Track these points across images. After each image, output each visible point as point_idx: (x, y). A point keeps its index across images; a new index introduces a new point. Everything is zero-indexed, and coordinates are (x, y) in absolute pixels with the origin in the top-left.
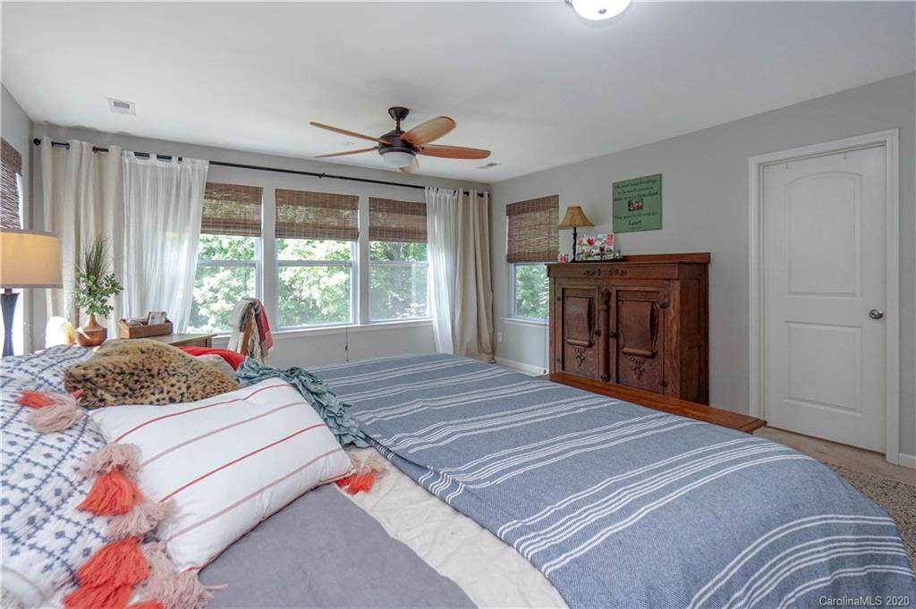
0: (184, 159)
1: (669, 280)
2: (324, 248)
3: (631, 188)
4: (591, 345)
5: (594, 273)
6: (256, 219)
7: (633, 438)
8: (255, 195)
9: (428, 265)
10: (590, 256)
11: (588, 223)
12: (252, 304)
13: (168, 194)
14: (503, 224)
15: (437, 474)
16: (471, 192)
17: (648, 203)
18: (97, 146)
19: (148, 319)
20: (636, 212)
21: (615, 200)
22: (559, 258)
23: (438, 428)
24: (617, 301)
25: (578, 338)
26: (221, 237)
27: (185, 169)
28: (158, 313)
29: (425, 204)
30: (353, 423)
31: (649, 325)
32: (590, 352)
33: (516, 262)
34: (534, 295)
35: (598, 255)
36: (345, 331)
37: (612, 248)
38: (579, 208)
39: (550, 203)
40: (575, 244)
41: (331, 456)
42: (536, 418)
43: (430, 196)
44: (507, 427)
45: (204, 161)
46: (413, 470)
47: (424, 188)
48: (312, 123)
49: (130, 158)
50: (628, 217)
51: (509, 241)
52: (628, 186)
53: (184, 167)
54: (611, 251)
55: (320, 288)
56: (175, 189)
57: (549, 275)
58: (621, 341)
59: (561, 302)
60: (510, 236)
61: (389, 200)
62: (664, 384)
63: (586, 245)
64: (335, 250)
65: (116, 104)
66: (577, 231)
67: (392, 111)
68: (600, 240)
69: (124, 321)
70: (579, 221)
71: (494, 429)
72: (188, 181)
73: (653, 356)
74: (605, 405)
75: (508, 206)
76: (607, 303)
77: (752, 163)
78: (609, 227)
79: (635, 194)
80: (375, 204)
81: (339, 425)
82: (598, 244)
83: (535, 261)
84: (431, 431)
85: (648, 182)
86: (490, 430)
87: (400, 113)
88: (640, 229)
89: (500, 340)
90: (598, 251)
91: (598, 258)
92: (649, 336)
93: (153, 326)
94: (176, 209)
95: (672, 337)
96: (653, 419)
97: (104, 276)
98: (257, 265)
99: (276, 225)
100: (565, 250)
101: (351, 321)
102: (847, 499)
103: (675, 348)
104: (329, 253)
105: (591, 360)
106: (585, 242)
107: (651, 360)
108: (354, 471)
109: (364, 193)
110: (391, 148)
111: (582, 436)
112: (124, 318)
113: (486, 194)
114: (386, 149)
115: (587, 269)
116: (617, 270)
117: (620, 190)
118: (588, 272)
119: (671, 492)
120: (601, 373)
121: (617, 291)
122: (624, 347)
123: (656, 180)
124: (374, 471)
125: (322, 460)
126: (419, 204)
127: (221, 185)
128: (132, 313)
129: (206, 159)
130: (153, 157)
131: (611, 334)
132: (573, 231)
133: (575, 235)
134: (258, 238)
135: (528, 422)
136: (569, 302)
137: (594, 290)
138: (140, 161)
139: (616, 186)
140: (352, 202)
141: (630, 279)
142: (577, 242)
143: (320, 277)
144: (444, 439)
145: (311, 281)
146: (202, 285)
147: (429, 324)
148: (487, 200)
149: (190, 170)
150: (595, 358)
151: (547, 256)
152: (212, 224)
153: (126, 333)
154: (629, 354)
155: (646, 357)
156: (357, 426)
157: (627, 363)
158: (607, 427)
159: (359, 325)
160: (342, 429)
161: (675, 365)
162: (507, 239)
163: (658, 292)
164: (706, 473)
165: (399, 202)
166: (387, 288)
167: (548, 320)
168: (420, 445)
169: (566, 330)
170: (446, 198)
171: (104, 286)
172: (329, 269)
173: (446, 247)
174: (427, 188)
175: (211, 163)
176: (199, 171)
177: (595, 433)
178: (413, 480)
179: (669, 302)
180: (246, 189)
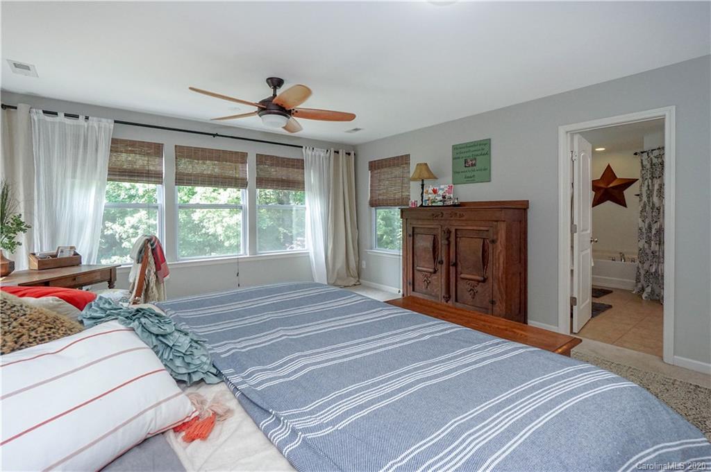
0: (90, 118)
1: (497, 221)
2: (226, 195)
3: (467, 150)
4: (435, 272)
5: (437, 216)
6: (158, 169)
7: (474, 367)
8: (157, 149)
9: (305, 208)
10: (434, 202)
11: (433, 177)
12: (149, 241)
13: (76, 147)
14: (366, 177)
15: (278, 419)
16: (341, 151)
17: (480, 162)
18: (5, 104)
19: (57, 252)
20: (470, 168)
21: (454, 159)
22: (410, 203)
23: (292, 360)
24: (456, 238)
25: (425, 266)
26: (137, 185)
27: (92, 126)
28: (65, 247)
29: (303, 160)
30: (204, 359)
31: (481, 256)
32: (435, 277)
33: (377, 206)
34: (393, 231)
35: (441, 201)
36: (236, 260)
37: (452, 195)
38: (426, 164)
39: (403, 160)
40: (422, 193)
41: (163, 405)
42: (385, 346)
43: (307, 154)
44: (358, 356)
45: (110, 121)
46: (257, 412)
47: (302, 147)
48: (191, 88)
49: (38, 115)
50: (464, 172)
51: (371, 190)
52: (464, 148)
53: (90, 125)
54: (450, 198)
55: (223, 226)
56: (83, 143)
57: (402, 217)
58: (459, 269)
59: (411, 238)
60: (371, 186)
61: (273, 156)
62: (493, 303)
63: (430, 193)
64: (235, 197)
65: (16, 65)
66: (425, 182)
67: (269, 81)
68: (443, 189)
69: (34, 254)
70: (425, 174)
71: (345, 360)
72: (94, 138)
73: (484, 281)
74: (449, 332)
75: (370, 163)
76: (448, 239)
77: (562, 130)
78: (449, 179)
79: (470, 154)
80: (261, 159)
81: (189, 364)
82: (441, 192)
83: (391, 206)
84: (285, 363)
85: (480, 145)
86: (340, 361)
87: (276, 83)
88: (473, 182)
89: (364, 266)
90: (441, 198)
91: (441, 204)
92: (482, 266)
93: (62, 259)
94: (84, 160)
95: (499, 267)
96: (491, 346)
97: (11, 216)
98: (159, 208)
99: (176, 175)
100: (415, 197)
101: (242, 252)
102: (672, 425)
103: (502, 275)
104: (230, 199)
105: (436, 283)
106: (430, 191)
107: (482, 284)
108: (197, 414)
109: (252, 151)
110: (268, 111)
111: (427, 366)
112: (35, 252)
113: (352, 153)
114: (264, 112)
115: (433, 212)
116: (456, 214)
117: (458, 151)
118: (433, 215)
119: (515, 435)
120: (443, 294)
121: (456, 230)
122: (461, 273)
123: (486, 143)
124: (215, 414)
125: (151, 412)
126: (297, 159)
127: (126, 141)
128: (43, 247)
129: (111, 119)
130: (61, 115)
131: (451, 264)
132: (421, 183)
133: (423, 185)
134: (160, 185)
135: (378, 351)
136: (418, 238)
137: (438, 228)
138: (49, 118)
139: (455, 148)
140: (243, 157)
141: (466, 220)
142: (425, 191)
143: (224, 217)
144: (295, 372)
145: (216, 220)
146: (125, 224)
147: (307, 255)
148: (353, 159)
149: (97, 127)
150: (439, 281)
151: (401, 202)
152: (118, 173)
153: (35, 265)
154: (466, 279)
155: (479, 281)
156: (208, 362)
157: (463, 286)
158: (450, 355)
159: (248, 256)
160: (192, 367)
161: (502, 289)
162: (369, 189)
163: (487, 231)
164: (546, 407)
165: (282, 158)
166: (280, 226)
167: (401, 251)
168: (271, 380)
169: (415, 260)
170: (320, 156)
171: (10, 225)
172: (231, 211)
173: (320, 194)
174: (304, 147)
175: (116, 122)
176: (105, 128)
177: (437, 363)
178: (255, 423)
179: (497, 239)
180: (149, 145)
